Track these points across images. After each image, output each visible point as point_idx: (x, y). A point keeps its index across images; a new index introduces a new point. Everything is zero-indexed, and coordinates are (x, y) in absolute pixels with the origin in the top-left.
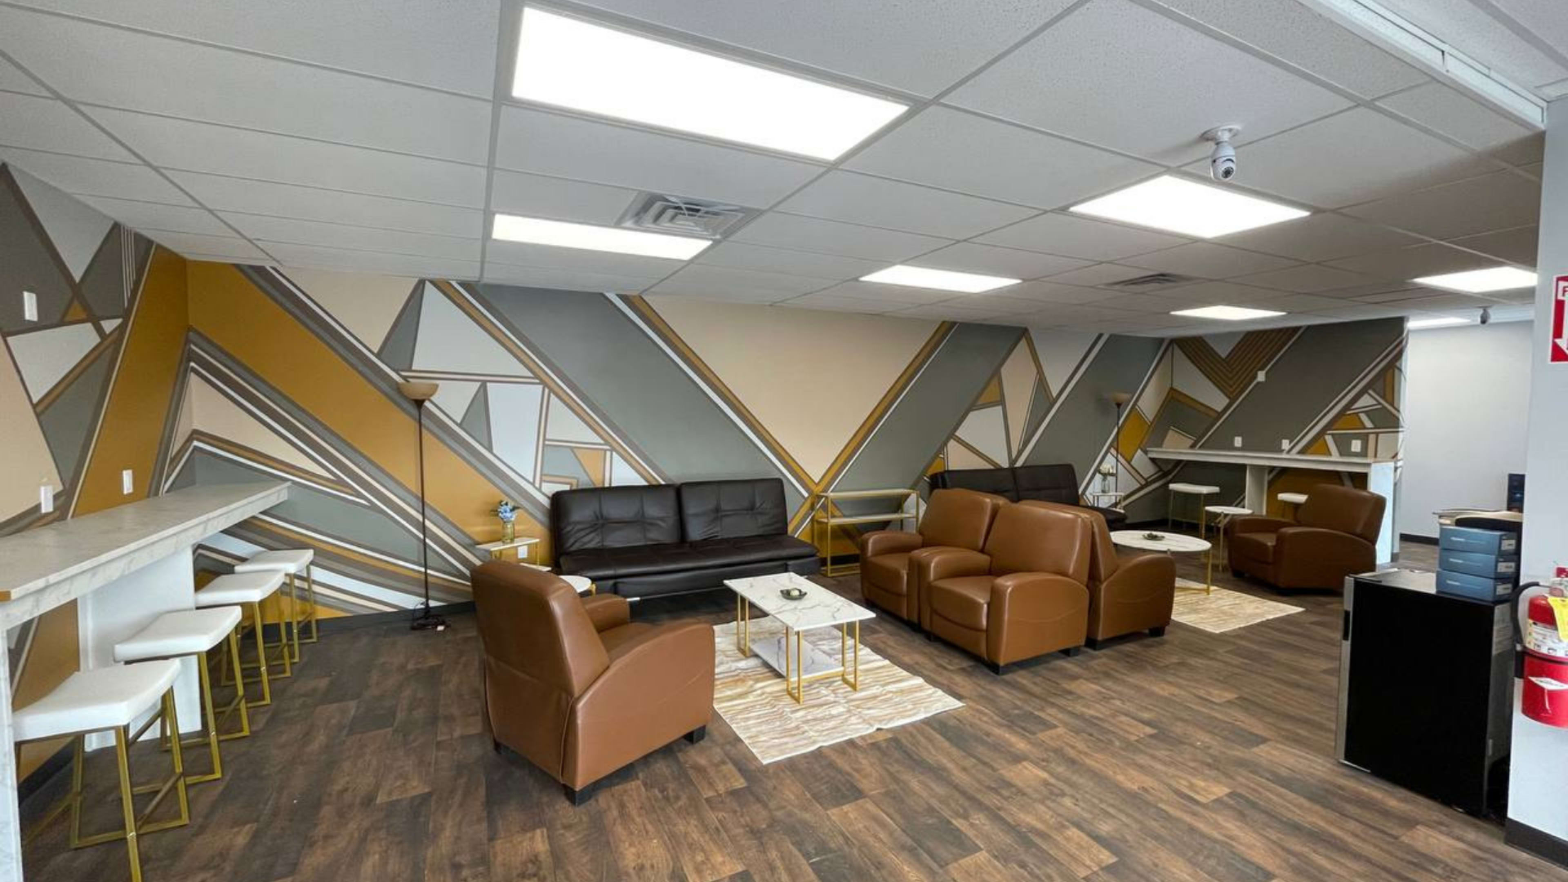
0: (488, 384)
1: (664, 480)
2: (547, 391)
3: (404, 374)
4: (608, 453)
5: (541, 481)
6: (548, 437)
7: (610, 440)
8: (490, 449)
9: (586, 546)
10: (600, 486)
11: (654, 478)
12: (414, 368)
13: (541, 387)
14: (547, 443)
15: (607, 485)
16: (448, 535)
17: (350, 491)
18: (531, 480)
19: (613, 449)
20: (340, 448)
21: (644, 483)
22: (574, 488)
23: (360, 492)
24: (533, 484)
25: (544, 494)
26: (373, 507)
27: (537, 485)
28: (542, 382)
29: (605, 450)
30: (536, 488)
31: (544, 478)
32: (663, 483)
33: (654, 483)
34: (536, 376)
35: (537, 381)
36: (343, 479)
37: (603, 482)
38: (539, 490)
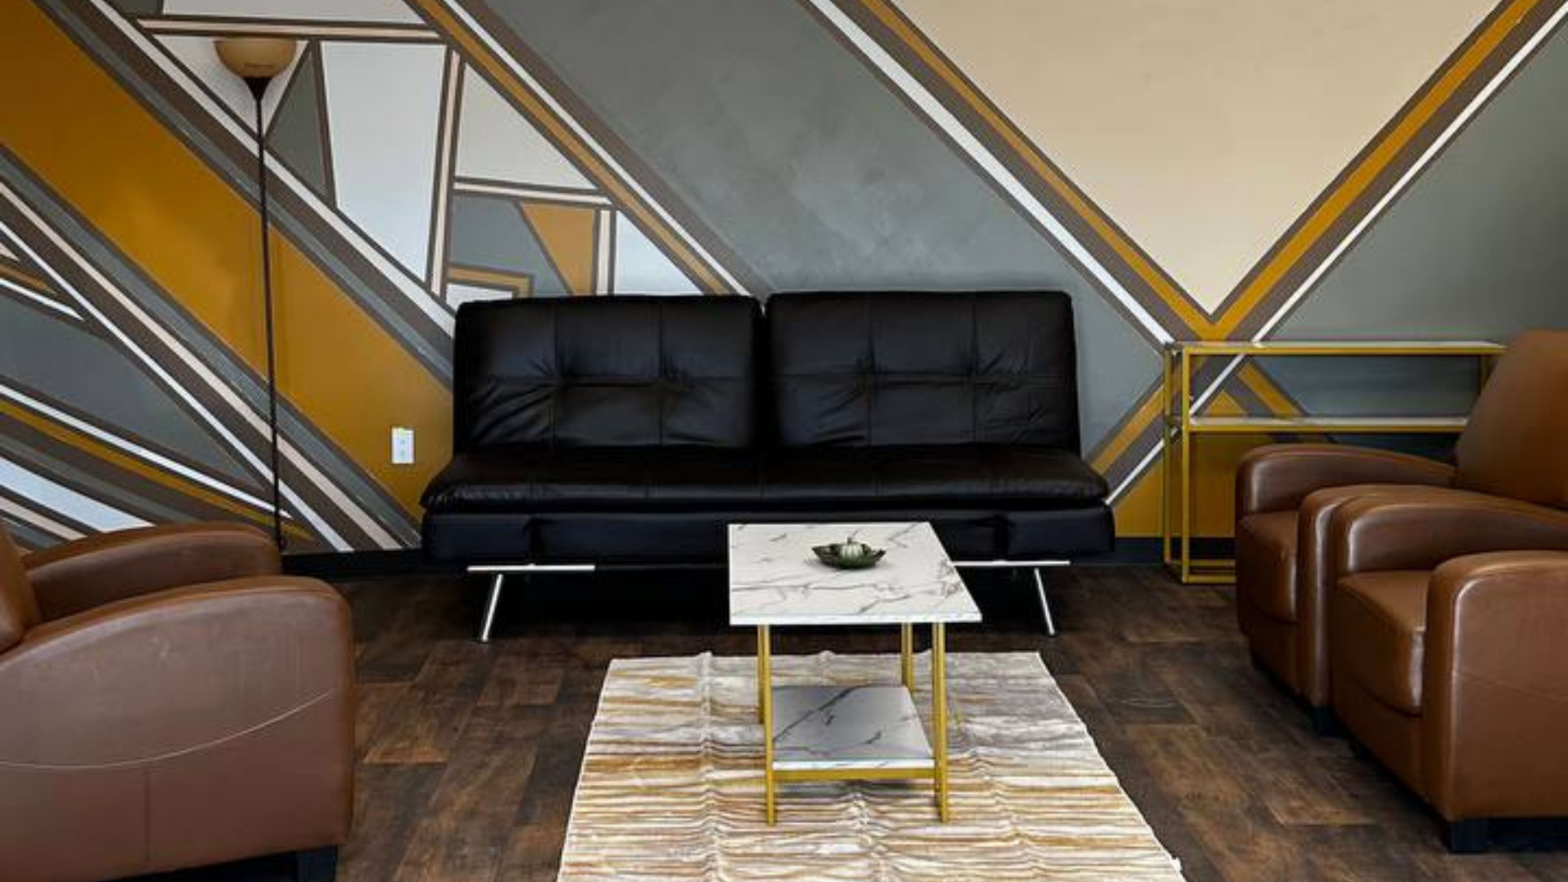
0: (324, 44)
1: (748, 289)
2: (456, 58)
3: (145, 24)
4: (605, 215)
5: (446, 280)
6: (458, 173)
7: (614, 186)
8: (330, 201)
9: (516, 438)
10: (588, 293)
11: (719, 277)
12: (166, 11)
13: (442, 49)
14: (458, 186)
15: (602, 290)
16: (240, 396)
17: (44, 286)
18: (422, 277)
19: (617, 206)
20: (27, 193)
21: (693, 290)
22: (523, 295)
23: (66, 292)
24: (426, 286)
25: (448, 309)
26: (91, 326)
27: (436, 289)
28: (444, 38)
29: (599, 207)
30: (433, 296)
31: (453, 273)
32: (742, 291)
33: (720, 291)
34: (431, 23)
35: (433, 35)
36: (31, 260)
37: (594, 285)
38: (441, 300)
